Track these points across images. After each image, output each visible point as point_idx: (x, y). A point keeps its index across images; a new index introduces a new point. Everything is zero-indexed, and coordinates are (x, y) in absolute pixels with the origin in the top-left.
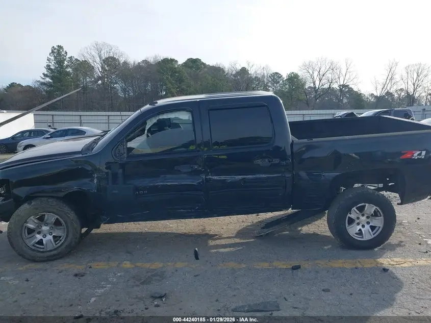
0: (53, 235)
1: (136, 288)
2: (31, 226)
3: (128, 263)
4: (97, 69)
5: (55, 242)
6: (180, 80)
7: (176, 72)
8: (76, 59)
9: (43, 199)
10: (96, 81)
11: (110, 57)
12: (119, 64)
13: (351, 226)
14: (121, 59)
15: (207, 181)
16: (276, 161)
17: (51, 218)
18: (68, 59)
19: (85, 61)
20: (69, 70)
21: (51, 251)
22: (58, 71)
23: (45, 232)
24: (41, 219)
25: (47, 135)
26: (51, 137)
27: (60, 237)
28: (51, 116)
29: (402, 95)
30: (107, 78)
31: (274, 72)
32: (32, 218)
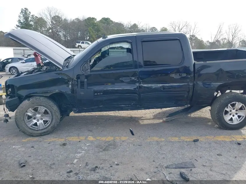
0: (43, 120)
1: (101, 153)
2: (30, 114)
3: (91, 137)
4: (49, 23)
5: (45, 124)
6: (98, 30)
7: (95, 26)
8: (36, 17)
9: (37, 97)
10: (48, 30)
11: (56, 16)
12: (62, 20)
13: (226, 116)
14: (63, 17)
15: (140, 87)
16: (184, 75)
17: (42, 109)
18: (31, 16)
19: (41, 18)
20: (32, 23)
21: (42, 130)
22: (25, 23)
23: (38, 118)
24: (36, 110)
25: (23, 61)
26: (26, 62)
27: (48, 121)
28: (23, 50)
29: (225, 42)
30: (55, 28)
31: (153, 27)
32: (30, 109)
